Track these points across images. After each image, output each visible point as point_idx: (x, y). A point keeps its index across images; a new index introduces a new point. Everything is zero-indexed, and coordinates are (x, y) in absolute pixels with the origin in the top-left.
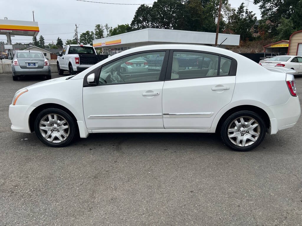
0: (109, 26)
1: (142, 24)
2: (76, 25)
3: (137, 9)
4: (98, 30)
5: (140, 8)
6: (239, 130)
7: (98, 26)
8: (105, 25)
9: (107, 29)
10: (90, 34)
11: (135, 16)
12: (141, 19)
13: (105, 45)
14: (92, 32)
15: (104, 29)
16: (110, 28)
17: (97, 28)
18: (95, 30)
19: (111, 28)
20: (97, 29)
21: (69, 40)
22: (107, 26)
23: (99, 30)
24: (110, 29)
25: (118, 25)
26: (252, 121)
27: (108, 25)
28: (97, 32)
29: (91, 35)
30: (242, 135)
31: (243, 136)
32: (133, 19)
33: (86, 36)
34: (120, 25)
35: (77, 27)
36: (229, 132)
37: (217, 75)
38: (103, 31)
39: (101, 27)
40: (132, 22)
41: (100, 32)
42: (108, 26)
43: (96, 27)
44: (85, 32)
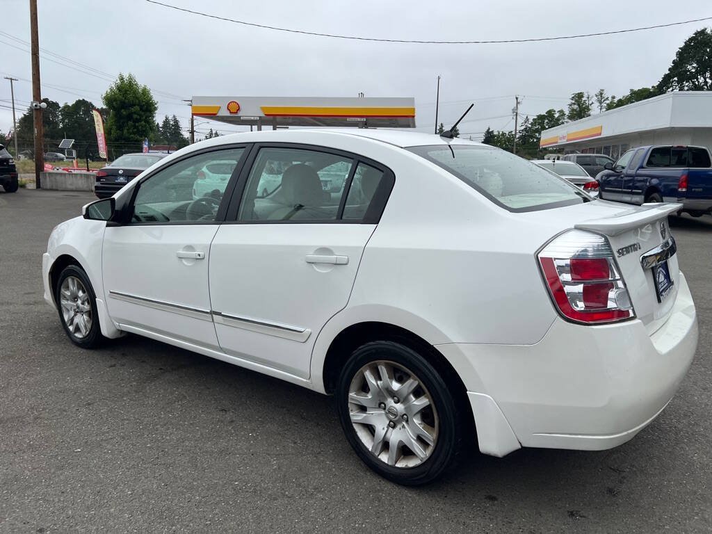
0: (608, 94)
1: (693, 83)
2: (517, 98)
3: (682, 45)
4: (576, 107)
5: (691, 40)
6: (381, 405)
7: (580, 96)
8: (597, 92)
9: (601, 103)
10: (556, 115)
11: (674, 62)
12: (692, 67)
13: (565, 140)
14: (561, 112)
15: (593, 103)
16: (610, 99)
17: (573, 102)
18: (570, 105)
19: (613, 98)
20: (574, 104)
21: (501, 133)
22: (601, 94)
23: (579, 105)
24: (608, 102)
25: (631, 90)
26: (412, 383)
27: (605, 92)
28: (573, 110)
29: (558, 119)
30: (393, 425)
31: (394, 427)
32: (668, 72)
33: (546, 121)
34: (636, 89)
35: (518, 103)
36: (350, 401)
37: (337, 219)
38: (590, 107)
39: (583, 99)
40: (664, 78)
41: (580, 111)
42: (605, 96)
43: (573, 99)
44: (544, 113)
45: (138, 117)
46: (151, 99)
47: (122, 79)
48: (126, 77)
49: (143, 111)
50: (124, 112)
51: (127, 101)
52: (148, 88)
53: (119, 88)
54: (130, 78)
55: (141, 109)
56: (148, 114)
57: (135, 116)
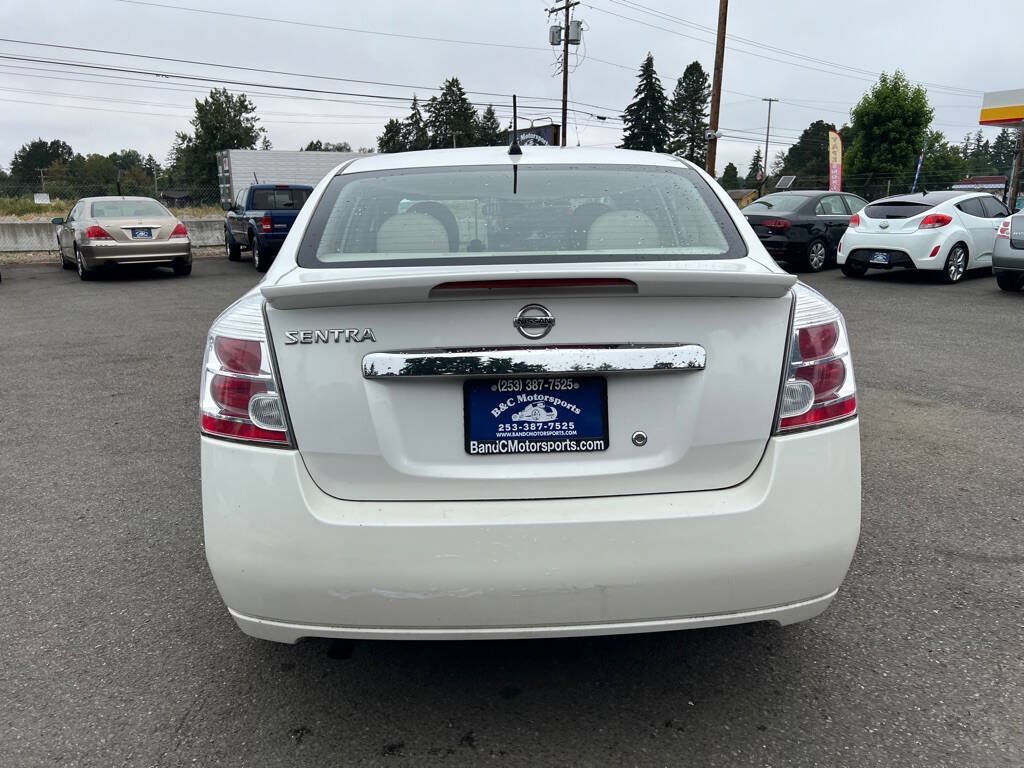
45: (898, 136)
46: (923, 106)
47: (884, 80)
48: (891, 75)
49: (908, 126)
50: (877, 131)
51: (883, 113)
52: (923, 88)
53: (878, 95)
54: (898, 78)
55: (905, 123)
56: (915, 129)
57: (892, 135)
